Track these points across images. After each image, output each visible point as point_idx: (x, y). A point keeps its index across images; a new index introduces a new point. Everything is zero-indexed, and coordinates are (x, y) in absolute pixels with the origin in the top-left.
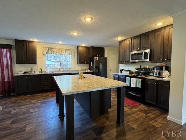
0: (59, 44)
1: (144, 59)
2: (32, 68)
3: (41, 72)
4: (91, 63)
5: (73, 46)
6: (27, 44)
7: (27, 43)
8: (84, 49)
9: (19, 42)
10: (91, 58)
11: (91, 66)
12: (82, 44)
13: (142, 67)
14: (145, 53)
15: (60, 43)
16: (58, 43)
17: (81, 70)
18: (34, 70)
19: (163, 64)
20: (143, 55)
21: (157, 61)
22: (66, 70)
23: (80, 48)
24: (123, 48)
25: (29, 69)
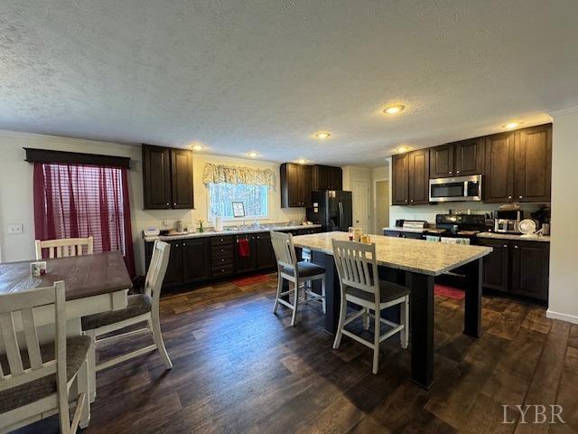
0: (251, 159)
1: (468, 195)
2: (178, 222)
3: (201, 230)
4: (316, 205)
5: (272, 164)
6: (173, 158)
7: (173, 154)
8: (300, 170)
9: (152, 153)
10: (313, 193)
11: (316, 210)
12: (298, 159)
13: (456, 214)
14: (471, 184)
15: (253, 155)
16: (247, 155)
17: (290, 224)
18: (183, 227)
19: (516, 206)
20: (466, 188)
21: (500, 199)
22: (258, 223)
23: (290, 169)
24: (405, 171)
25: (170, 224)
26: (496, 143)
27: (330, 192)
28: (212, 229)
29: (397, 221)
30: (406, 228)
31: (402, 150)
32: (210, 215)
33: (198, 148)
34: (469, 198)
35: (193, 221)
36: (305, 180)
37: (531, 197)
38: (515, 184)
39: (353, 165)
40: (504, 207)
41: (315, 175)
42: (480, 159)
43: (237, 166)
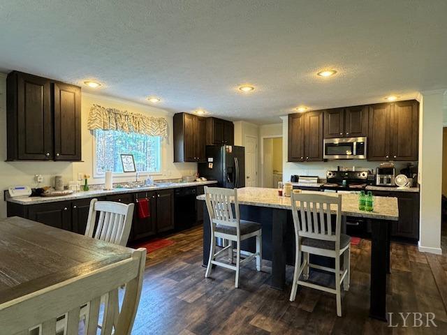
0: (150, 105)
1: (357, 154)
3: (84, 189)
4: (211, 160)
5: (167, 112)
6: (57, 95)
7: (57, 89)
8: (196, 123)
9: (29, 85)
10: (208, 147)
11: (211, 166)
13: (344, 170)
14: (358, 144)
15: (154, 101)
16: (146, 100)
17: (183, 180)
18: (64, 184)
19: (392, 164)
20: (355, 147)
21: (380, 158)
22: (152, 179)
23: (186, 120)
24: (301, 130)
25: (44, 181)
26: (377, 112)
27: (227, 147)
28: (98, 186)
29: (292, 177)
30: (302, 182)
31: (301, 109)
32: (96, 169)
33: (93, 85)
34: (356, 157)
35: (75, 177)
36: (200, 133)
37: (402, 157)
38: (391, 145)
39: (245, 120)
40: (383, 164)
41: (211, 128)
42: (365, 124)
43: (129, 111)
